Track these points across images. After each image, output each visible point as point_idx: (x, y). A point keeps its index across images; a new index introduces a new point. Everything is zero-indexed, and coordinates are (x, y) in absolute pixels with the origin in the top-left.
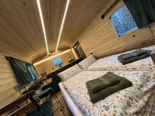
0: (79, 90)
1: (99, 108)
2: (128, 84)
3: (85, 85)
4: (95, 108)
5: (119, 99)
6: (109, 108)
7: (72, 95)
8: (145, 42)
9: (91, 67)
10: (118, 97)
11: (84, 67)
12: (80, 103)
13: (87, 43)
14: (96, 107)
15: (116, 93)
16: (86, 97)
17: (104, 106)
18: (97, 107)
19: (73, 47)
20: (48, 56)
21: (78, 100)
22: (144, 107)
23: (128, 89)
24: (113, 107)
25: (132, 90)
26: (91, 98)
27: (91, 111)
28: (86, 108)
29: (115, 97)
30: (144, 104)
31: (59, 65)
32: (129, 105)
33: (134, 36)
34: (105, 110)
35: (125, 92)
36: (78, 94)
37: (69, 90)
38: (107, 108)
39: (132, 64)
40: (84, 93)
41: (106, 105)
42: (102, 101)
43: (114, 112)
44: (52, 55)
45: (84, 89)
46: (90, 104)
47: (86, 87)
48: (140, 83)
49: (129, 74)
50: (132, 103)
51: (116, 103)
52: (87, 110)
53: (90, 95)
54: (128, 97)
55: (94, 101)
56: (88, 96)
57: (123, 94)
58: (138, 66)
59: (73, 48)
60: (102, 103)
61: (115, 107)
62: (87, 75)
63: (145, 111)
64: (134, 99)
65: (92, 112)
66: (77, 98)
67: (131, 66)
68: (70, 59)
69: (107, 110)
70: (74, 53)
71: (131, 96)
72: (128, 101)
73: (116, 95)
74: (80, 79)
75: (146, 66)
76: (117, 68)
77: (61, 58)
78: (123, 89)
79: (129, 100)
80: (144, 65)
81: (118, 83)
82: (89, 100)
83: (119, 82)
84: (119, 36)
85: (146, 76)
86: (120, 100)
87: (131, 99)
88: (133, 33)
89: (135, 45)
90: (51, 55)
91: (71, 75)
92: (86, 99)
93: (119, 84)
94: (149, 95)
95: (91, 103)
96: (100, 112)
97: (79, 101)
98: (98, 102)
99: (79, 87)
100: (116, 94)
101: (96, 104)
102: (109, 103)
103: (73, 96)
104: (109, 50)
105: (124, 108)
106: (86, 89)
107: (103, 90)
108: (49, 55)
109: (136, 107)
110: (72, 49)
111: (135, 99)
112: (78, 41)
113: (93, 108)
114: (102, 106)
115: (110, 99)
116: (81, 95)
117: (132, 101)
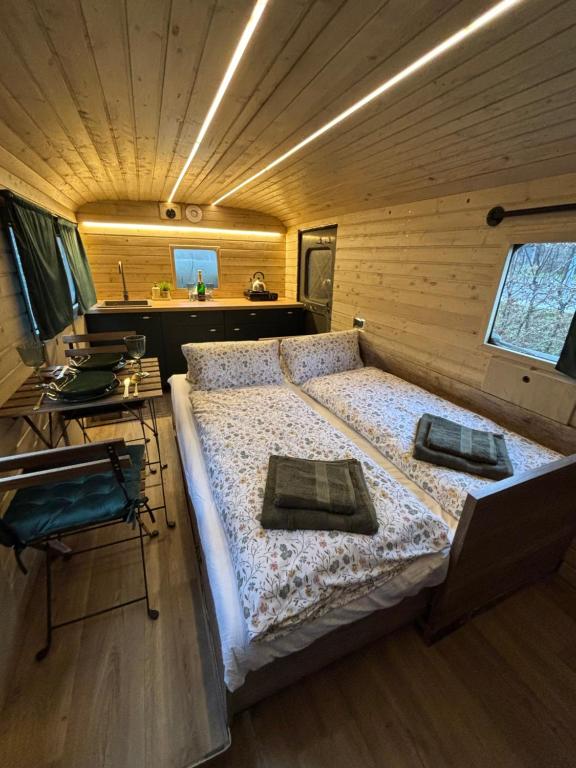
0: (242, 466)
1: (271, 545)
2: (368, 527)
3: (264, 460)
4: (262, 541)
5: (322, 550)
6: (290, 556)
7: (214, 468)
8: (537, 421)
9: (319, 386)
10: (323, 544)
11: (295, 366)
12: (231, 507)
13: (365, 267)
14: (265, 539)
15: (326, 533)
16: (252, 501)
17: (283, 547)
18: (267, 542)
19: (300, 234)
20: (164, 216)
21: (227, 495)
22: (359, 585)
23: (357, 539)
24: (299, 558)
25: (365, 544)
26: (263, 511)
27: (250, 543)
28: (241, 528)
29: (319, 540)
30: (364, 578)
31: (199, 286)
32: (333, 569)
33: (526, 379)
34: (282, 556)
35: (346, 544)
36: (235, 477)
37: (211, 443)
38: (287, 554)
39: (434, 471)
40: (251, 487)
41: (289, 548)
42: (285, 533)
43: (294, 568)
44: (185, 221)
45: (255, 471)
46: (255, 526)
47: (264, 468)
48: (394, 537)
49: (395, 501)
50: (343, 568)
51: (311, 554)
52: (240, 535)
53: (264, 502)
54: (343, 555)
55: (268, 523)
56: (259, 502)
57: (337, 545)
58: (440, 489)
59: (295, 237)
60: (283, 538)
61: (304, 560)
62: (288, 422)
63: (355, 591)
64: (351, 563)
65: (250, 545)
66: (226, 485)
67: (428, 475)
68: (257, 283)
69: (284, 557)
70: (288, 262)
71: (350, 556)
72: (337, 562)
73: (323, 539)
74: (260, 422)
75: (455, 500)
76: (391, 453)
77: (220, 257)
78: (348, 531)
79: (341, 561)
80: (455, 496)
81: (349, 515)
82: (257, 513)
83: (352, 513)
84: (490, 341)
85: (426, 528)
86: (324, 553)
87: (346, 560)
88: (533, 368)
89: (507, 408)
90: (178, 215)
91: (233, 373)
92: (249, 506)
93: (349, 518)
94: (388, 568)
95: (258, 523)
96: (268, 555)
97: (229, 499)
98: (275, 531)
99: (247, 453)
100: (326, 536)
101: (269, 533)
102: (299, 547)
103: (216, 473)
104: (423, 358)
105: (320, 571)
106: (264, 475)
107: (303, 512)
108: (171, 214)
109: (342, 579)
110: (292, 239)
111: (356, 563)
112: (335, 227)
113: (258, 539)
114: (278, 544)
115: (306, 539)
116: (241, 485)
117: (344, 565)
